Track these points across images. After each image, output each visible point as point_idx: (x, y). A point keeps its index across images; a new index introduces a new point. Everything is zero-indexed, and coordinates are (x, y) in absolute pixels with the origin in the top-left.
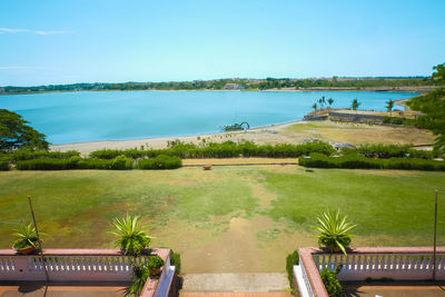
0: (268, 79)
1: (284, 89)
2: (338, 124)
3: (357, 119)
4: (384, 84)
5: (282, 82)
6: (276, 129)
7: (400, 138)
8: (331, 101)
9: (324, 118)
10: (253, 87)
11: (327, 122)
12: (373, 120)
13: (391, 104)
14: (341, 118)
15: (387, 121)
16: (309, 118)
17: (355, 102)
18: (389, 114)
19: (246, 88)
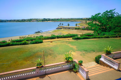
0: (44, 19)
1: (49, 21)
2: (65, 30)
3: (69, 28)
4: (73, 20)
5: (48, 20)
6: (50, 32)
7: (80, 32)
8: (62, 24)
9: (61, 28)
10: (40, 21)
11: (62, 30)
12: (73, 28)
13: (77, 25)
14: (65, 28)
15: (76, 29)
16: (57, 29)
17: (68, 24)
18: (76, 27)
19: (38, 21)
